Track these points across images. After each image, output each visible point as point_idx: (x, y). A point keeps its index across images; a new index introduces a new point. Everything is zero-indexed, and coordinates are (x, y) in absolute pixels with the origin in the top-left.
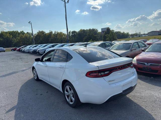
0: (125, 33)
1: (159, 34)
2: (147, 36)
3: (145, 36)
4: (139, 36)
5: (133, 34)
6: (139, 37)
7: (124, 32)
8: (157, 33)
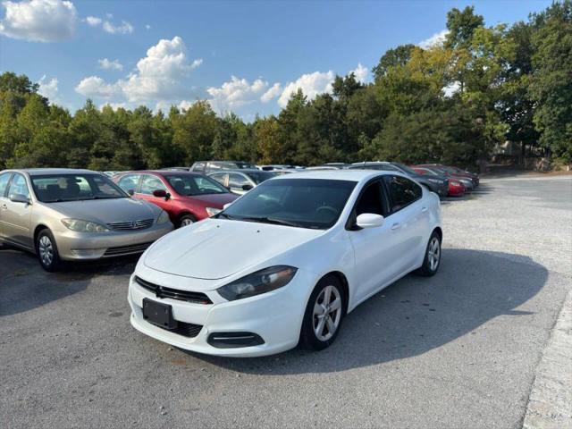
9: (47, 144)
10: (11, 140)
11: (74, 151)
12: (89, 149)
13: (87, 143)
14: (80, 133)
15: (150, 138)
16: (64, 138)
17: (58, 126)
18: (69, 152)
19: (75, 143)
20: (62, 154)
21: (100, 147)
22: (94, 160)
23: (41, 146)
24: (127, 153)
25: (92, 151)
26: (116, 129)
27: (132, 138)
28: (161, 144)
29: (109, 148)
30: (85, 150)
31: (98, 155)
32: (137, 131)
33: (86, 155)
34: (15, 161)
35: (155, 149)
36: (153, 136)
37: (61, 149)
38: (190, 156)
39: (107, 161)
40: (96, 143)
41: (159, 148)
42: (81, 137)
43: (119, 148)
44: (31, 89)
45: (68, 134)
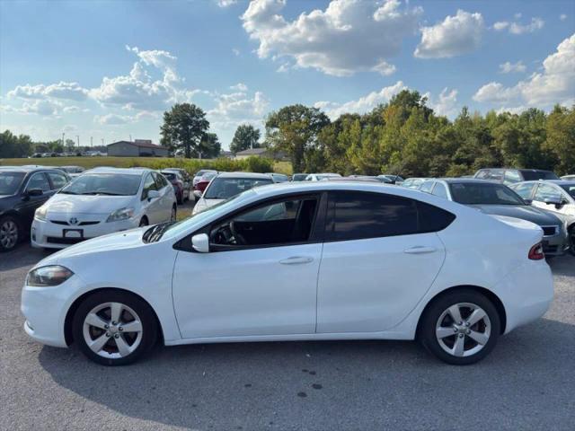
0: (15, 137)
1: (141, 151)
2: (106, 154)
3: (98, 155)
4: (79, 155)
5: (46, 142)
6: (79, 158)
7: (7, 132)
8: (137, 151)
9: (415, 152)
10: (390, 149)
11: (436, 158)
12: (450, 157)
13: (451, 150)
14: (445, 141)
15: (516, 144)
16: (430, 146)
17: (427, 135)
18: (432, 159)
19: (440, 151)
20: (426, 160)
21: (462, 153)
22: (453, 167)
23: (410, 154)
24: (487, 160)
25: (453, 158)
26: (479, 136)
27: (494, 144)
28: (526, 149)
29: (470, 155)
30: (447, 157)
31: (458, 161)
32: (501, 136)
33: (447, 161)
34: (389, 167)
35: (518, 155)
36: (521, 141)
37: (426, 156)
38: (562, 163)
39: (466, 167)
40: (458, 150)
41: (524, 154)
42: (445, 145)
43: (480, 154)
44: (420, 103)
45: (434, 142)
